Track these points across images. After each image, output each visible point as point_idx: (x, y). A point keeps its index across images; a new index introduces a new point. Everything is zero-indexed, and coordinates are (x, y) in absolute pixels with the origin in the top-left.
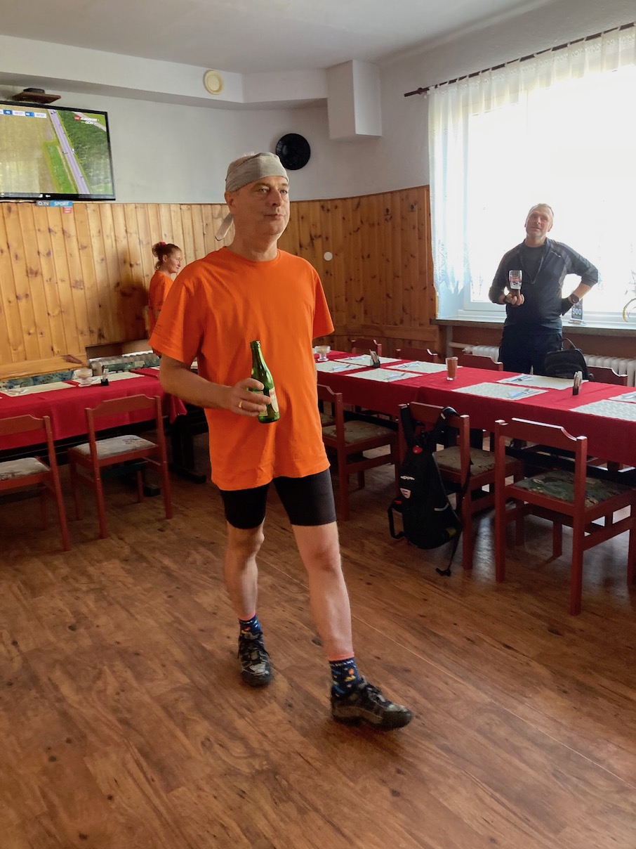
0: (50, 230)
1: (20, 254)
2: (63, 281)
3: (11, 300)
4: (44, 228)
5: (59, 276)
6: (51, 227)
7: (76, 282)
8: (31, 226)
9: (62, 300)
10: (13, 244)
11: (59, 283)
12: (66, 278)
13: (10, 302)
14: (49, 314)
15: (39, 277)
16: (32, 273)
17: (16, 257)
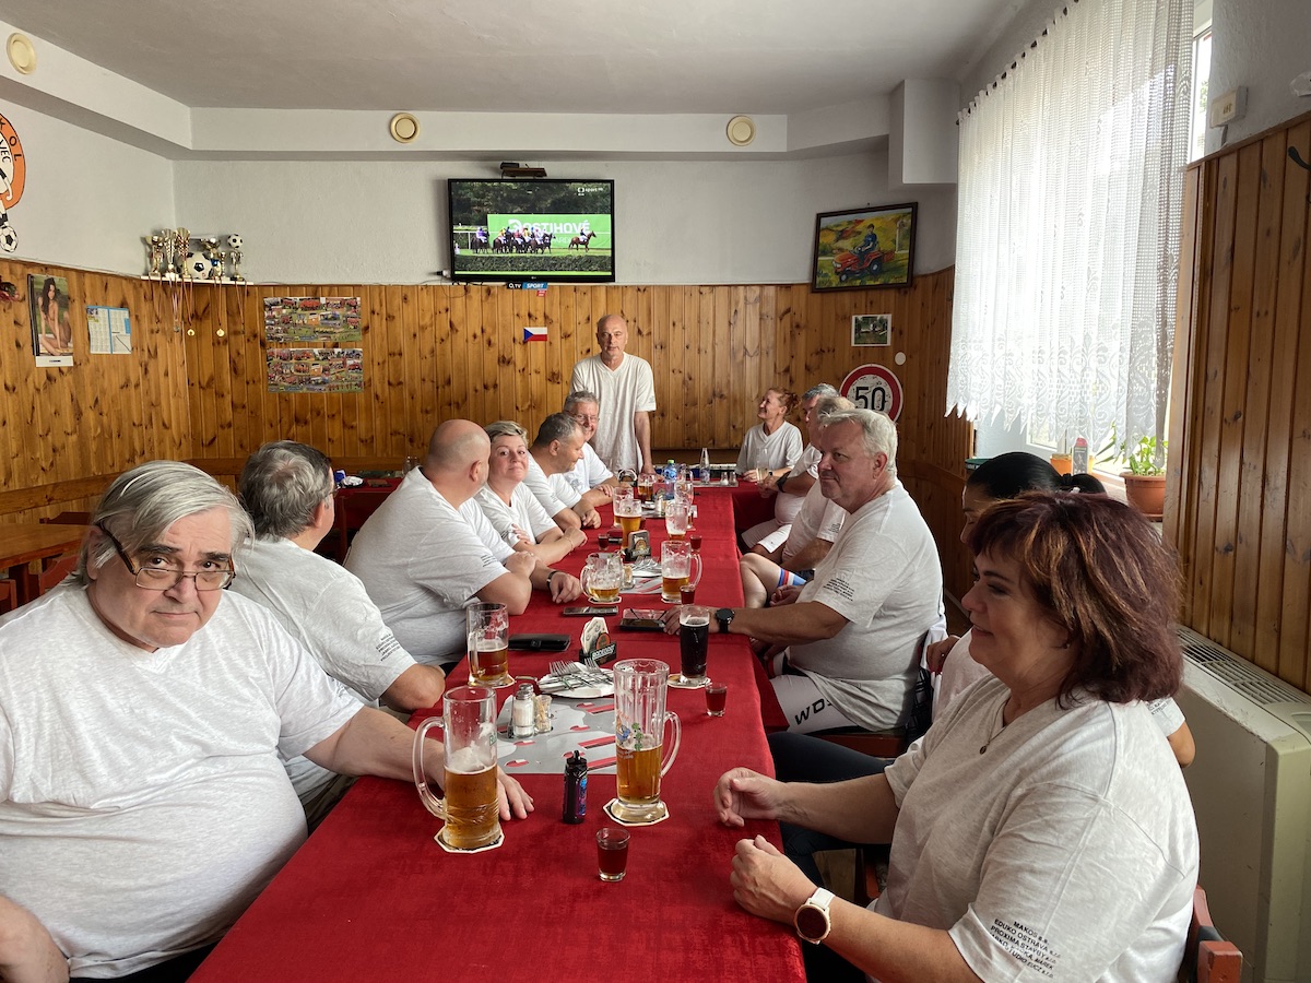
0: (530, 315)
1: (494, 339)
2: (537, 372)
3: (478, 388)
4: (524, 313)
5: (533, 367)
6: (532, 312)
7: (553, 374)
8: (509, 310)
9: (534, 393)
10: (488, 330)
11: (533, 374)
12: (542, 369)
13: (476, 391)
14: (517, 408)
15: (511, 366)
16: (503, 362)
17: (489, 343)
